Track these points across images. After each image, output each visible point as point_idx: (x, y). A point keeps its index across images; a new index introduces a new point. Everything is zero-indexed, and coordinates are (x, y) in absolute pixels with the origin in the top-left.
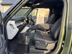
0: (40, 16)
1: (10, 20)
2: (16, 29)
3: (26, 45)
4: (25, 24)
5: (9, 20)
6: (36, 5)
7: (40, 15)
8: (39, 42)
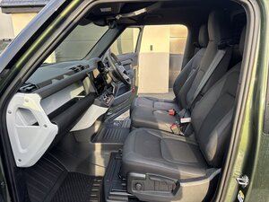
0: (151, 49)
1: (19, 91)
2: (46, 126)
3: (95, 177)
4: (90, 93)
5: (16, 90)
6: (131, 15)
7: (151, 47)
8: (144, 176)
